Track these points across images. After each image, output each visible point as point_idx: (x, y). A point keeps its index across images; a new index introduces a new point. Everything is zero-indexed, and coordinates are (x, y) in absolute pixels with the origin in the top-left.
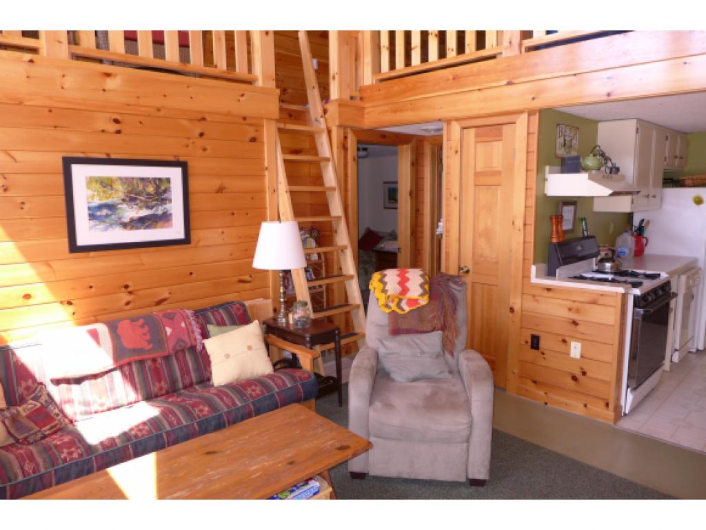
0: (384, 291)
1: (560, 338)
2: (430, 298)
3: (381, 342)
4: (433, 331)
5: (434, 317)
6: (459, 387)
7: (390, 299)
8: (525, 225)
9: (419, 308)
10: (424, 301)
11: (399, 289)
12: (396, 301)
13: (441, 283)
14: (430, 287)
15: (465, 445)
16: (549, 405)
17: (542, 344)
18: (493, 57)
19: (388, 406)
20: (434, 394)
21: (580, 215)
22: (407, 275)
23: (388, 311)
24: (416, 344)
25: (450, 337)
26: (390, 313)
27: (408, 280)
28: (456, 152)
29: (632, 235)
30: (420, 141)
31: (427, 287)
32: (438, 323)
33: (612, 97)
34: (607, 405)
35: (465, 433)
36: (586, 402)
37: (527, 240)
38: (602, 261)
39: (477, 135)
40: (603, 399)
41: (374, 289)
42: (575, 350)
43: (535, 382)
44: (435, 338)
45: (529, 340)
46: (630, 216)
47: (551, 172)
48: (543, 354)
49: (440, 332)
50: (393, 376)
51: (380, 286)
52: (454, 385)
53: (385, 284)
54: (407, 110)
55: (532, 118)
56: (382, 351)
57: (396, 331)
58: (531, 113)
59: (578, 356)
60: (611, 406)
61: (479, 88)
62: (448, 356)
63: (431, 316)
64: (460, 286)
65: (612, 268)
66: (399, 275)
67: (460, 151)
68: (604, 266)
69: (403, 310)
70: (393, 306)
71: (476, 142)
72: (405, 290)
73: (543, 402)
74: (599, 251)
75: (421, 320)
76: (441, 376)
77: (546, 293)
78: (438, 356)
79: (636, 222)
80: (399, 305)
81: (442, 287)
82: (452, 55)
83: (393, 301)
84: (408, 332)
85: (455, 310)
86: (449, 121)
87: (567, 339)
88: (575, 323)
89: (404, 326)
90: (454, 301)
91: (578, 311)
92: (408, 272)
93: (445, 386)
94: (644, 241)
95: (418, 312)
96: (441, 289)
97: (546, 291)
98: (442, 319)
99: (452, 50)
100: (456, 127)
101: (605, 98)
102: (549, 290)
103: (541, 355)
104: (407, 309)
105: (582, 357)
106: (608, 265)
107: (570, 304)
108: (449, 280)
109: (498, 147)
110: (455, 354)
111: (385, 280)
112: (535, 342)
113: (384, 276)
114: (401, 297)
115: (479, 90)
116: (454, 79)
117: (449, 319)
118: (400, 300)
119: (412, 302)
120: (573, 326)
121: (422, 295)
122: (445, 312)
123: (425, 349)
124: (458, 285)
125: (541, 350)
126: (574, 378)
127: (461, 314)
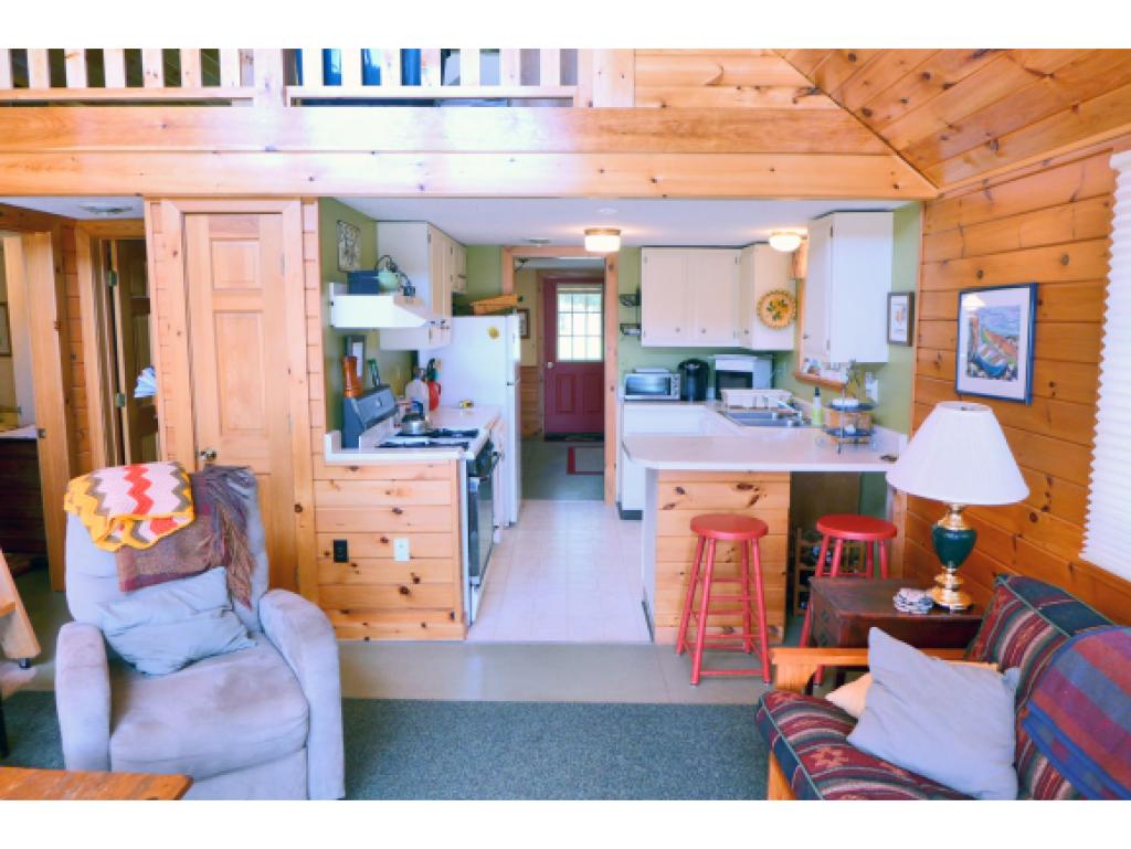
0: (100, 511)
1: (378, 537)
2: (196, 512)
3: (108, 609)
4: (206, 569)
5: (207, 545)
6: (272, 659)
7: (117, 524)
8: (308, 373)
9: (176, 532)
10: (184, 519)
11: (133, 503)
12: (129, 526)
13: (214, 483)
14: (193, 493)
15: (302, 753)
16: (372, 639)
17: (352, 551)
18: (225, 102)
19: (149, 725)
20: (233, 681)
21: (370, 356)
22: (145, 476)
23: (112, 547)
24: (180, 598)
25: (241, 575)
26: (117, 551)
27: (147, 484)
28: (175, 253)
29: (424, 380)
30: (67, 227)
31: (187, 493)
32: (214, 554)
33: (427, 192)
34: (452, 616)
35: (301, 733)
36: (423, 621)
37: (313, 396)
38: (406, 419)
39: (212, 228)
40: (446, 610)
41: (79, 509)
42: (401, 549)
43: (346, 612)
44: (215, 580)
45: (331, 549)
46: (414, 355)
47: (337, 293)
48: (354, 565)
49: (221, 569)
50: (141, 666)
51: (92, 502)
52: (262, 657)
53: (100, 497)
54: (63, 169)
55: (307, 207)
56: (111, 626)
57: (134, 584)
58: (304, 200)
59: (406, 558)
60: (458, 616)
61: (214, 149)
62: (240, 606)
63: (201, 544)
64: (248, 485)
65: (420, 427)
66: (128, 478)
67: (183, 251)
68: (410, 426)
69: (143, 540)
70: (123, 537)
71: (212, 240)
72: (144, 505)
73: (362, 638)
74: (397, 406)
75: (183, 553)
76: (235, 645)
77: (351, 475)
78: (224, 611)
79: (423, 363)
80: (134, 533)
81: (216, 489)
82: (154, 84)
83: (122, 527)
84: (159, 579)
85: (243, 526)
86: (155, 199)
87: (388, 536)
88: (397, 511)
89: (148, 571)
90: (241, 512)
91: (400, 493)
92: (145, 471)
93: (245, 662)
94: (437, 388)
95: (176, 540)
96: (214, 493)
97: (351, 472)
98: (223, 545)
99: (156, 75)
100: (170, 211)
101: (417, 192)
102: (354, 468)
103: (351, 568)
104: (152, 538)
105: (412, 558)
106: (415, 425)
107: (388, 485)
108: (225, 475)
109: (251, 249)
110: (253, 602)
111: (100, 489)
112: (340, 551)
113: (97, 482)
114: (138, 518)
115: (215, 152)
116: (164, 126)
117: (236, 544)
118: (138, 523)
119: (158, 524)
120: (395, 516)
121: (180, 509)
122: (227, 534)
123: (200, 605)
124: (242, 485)
125: (351, 561)
126: (404, 591)
127: (256, 531)
